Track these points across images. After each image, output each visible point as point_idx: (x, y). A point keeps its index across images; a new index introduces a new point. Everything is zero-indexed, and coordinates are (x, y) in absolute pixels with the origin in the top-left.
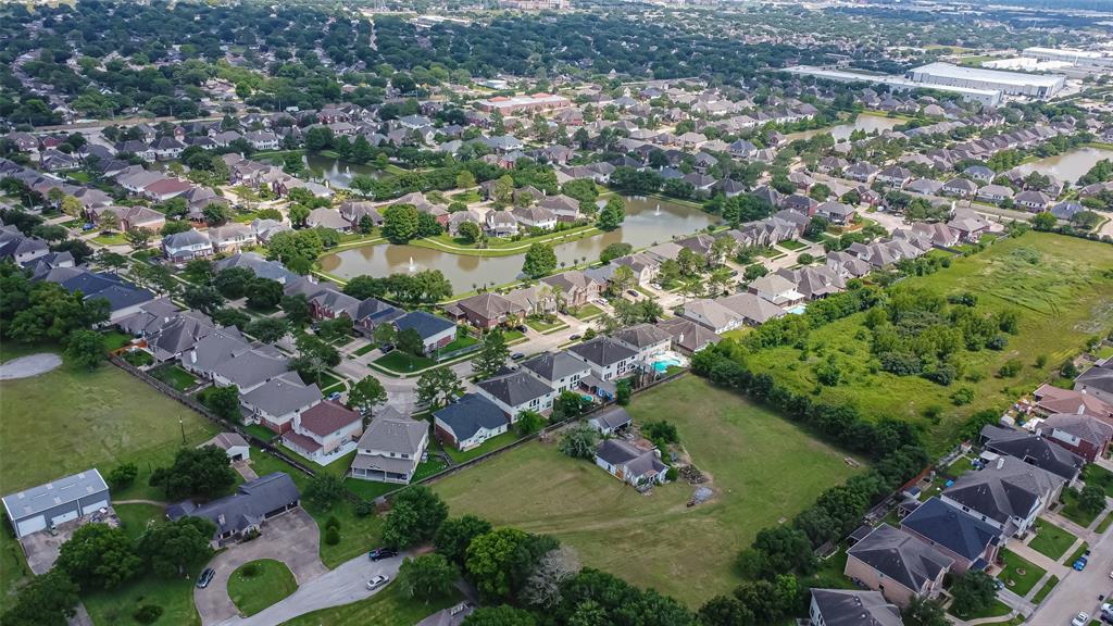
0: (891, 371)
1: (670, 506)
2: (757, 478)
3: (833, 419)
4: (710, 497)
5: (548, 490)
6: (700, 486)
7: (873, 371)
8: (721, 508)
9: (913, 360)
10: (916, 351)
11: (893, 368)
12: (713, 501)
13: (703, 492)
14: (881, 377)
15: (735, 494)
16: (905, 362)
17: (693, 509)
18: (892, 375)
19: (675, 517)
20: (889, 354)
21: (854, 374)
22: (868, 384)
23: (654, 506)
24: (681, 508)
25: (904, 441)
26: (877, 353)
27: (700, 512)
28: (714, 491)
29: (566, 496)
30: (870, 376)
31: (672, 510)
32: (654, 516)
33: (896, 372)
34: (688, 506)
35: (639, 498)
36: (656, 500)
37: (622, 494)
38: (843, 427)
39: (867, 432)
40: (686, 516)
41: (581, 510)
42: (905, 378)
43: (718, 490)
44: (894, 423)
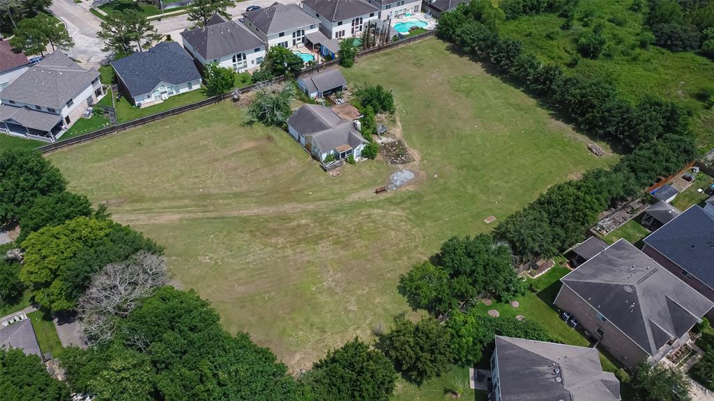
0: (664, 46)
1: (357, 191)
2: (474, 162)
3: (583, 96)
4: (409, 183)
5: (216, 160)
6: (400, 166)
7: (643, 45)
8: (417, 197)
9: (694, 34)
10: (698, 25)
11: (668, 43)
12: (411, 188)
13: (403, 175)
14: (652, 51)
15: (441, 181)
16: (684, 35)
17: (382, 196)
18: (664, 50)
19: (358, 205)
20: (666, 25)
21: (620, 47)
22: (635, 59)
23: (336, 189)
24: (368, 194)
25: (668, 128)
26: (651, 25)
27: (389, 201)
28: (416, 175)
29: (236, 169)
30: (638, 50)
31: (355, 197)
32: (330, 202)
33: (670, 48)
34: (377, 192)
35: (322, 179)
36: (341, 181)
37: (304, 172)
38: (593, 106)
39: (622, 113)
40: (370, 205)
41: (244, 188)
42: (678, 55)
43: (423, 173)
44: (660, 105)
